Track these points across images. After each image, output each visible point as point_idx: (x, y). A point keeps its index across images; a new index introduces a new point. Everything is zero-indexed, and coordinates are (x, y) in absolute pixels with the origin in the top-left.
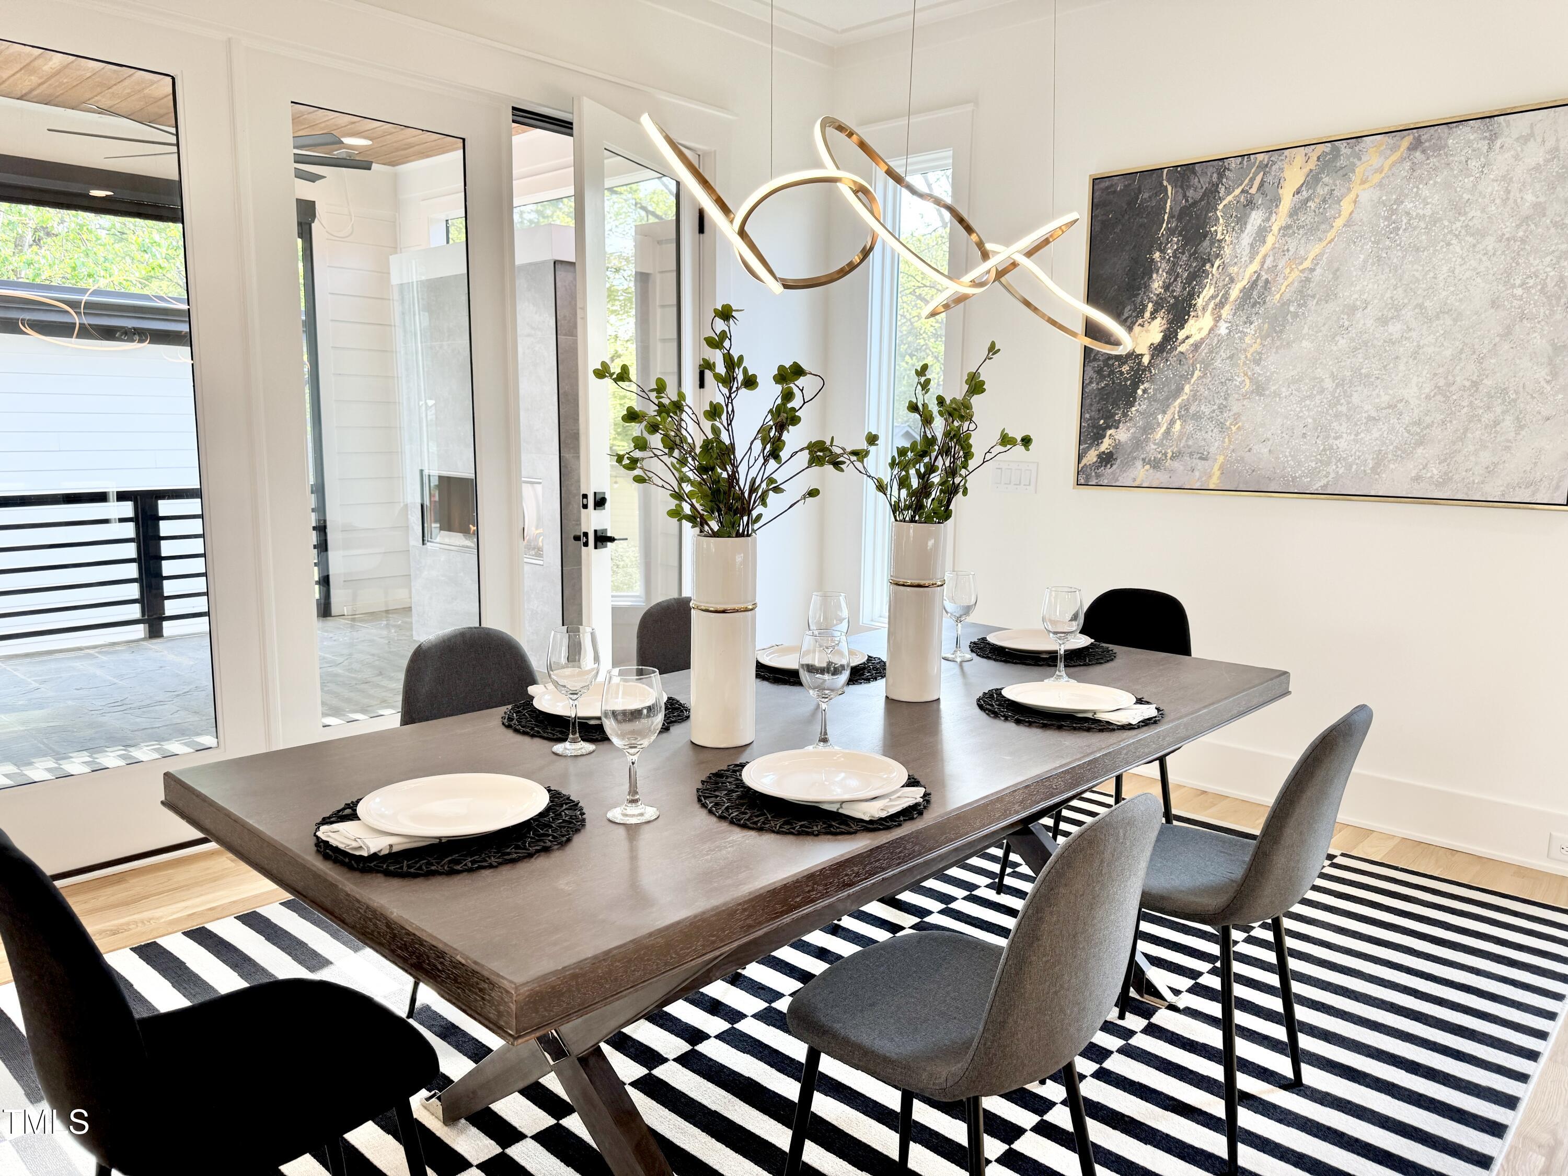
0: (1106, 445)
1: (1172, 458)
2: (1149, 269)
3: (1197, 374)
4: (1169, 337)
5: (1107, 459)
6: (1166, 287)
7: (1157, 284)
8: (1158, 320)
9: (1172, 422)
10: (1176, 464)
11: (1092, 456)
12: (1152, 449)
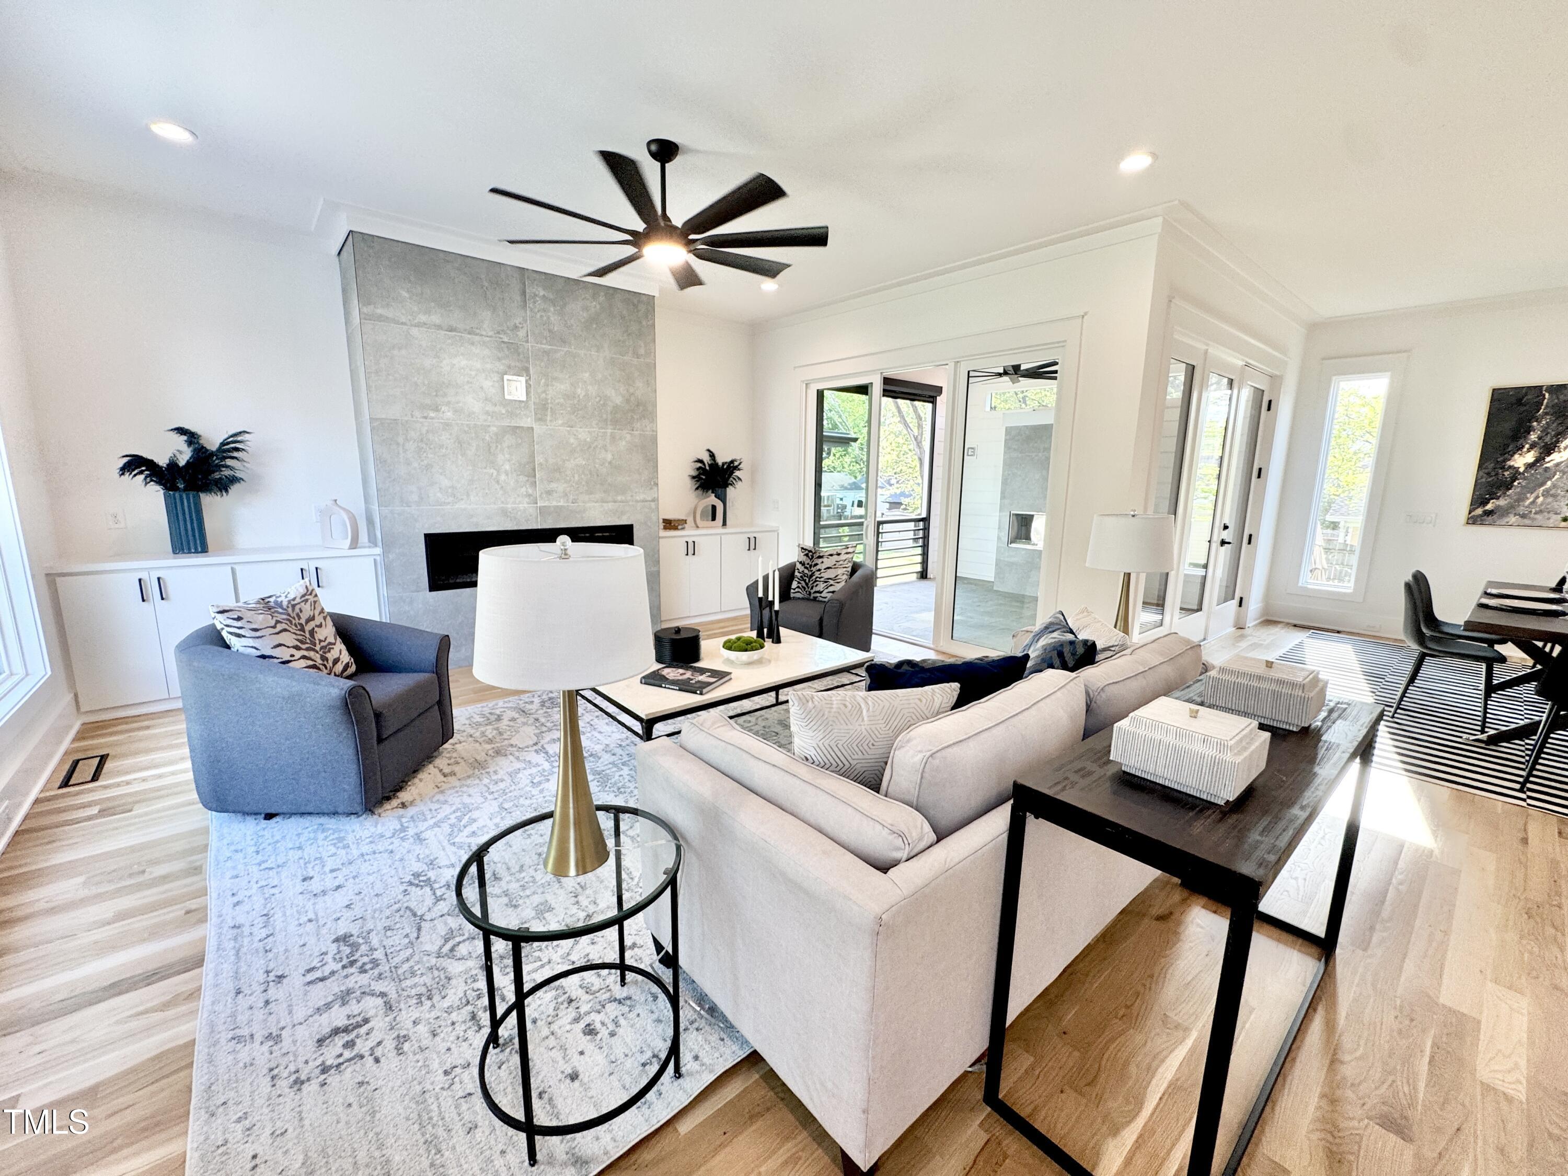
0: (1489, 507)
1: (1535, 513)
2: (1529, 430)
3: (1556, 477)
4: (1539, 460)
5: (1489, 513)
6: (1540, 438)
7: (1533, 437)
8: (1532, 452)
9: (1537, 497)
10: (1537, 516)
11: (1479, 511)
12: (1521, 510)
